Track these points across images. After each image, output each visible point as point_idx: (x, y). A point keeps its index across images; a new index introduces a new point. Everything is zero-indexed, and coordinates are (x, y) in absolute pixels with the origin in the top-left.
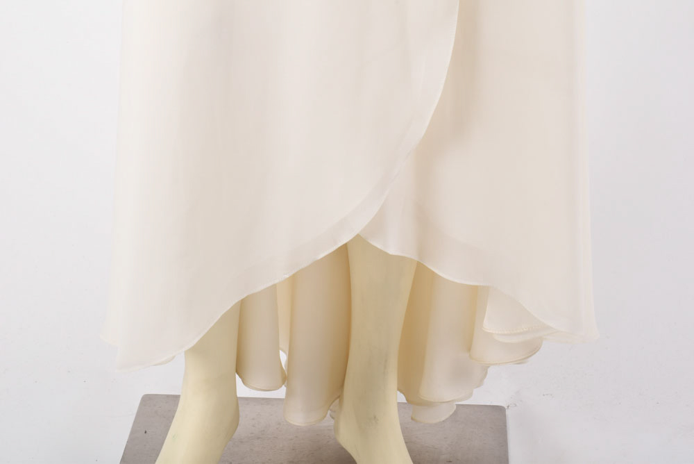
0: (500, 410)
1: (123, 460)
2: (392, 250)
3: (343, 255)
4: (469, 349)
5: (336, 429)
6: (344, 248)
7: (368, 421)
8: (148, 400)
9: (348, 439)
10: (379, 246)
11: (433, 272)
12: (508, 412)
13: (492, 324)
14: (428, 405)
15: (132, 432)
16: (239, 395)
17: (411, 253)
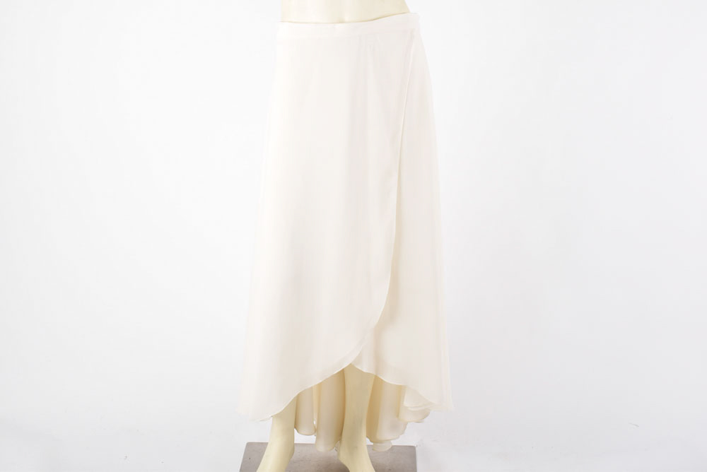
0: (412, 448)
1: (241, 470)
2: (365, 370)
3: (342, 374)
4: (398, 416)
5: (339, 454)
6: (343, 371)
7: (353, 448)
8: (249, 445)
9: (344, 459)
10: (360, 368)
11: (382, 380)
12: (417, 449)
13: (407, 403)
14: (381, 442)
15: (244, 458)
16: (295, 442)
17: (372, 371)
